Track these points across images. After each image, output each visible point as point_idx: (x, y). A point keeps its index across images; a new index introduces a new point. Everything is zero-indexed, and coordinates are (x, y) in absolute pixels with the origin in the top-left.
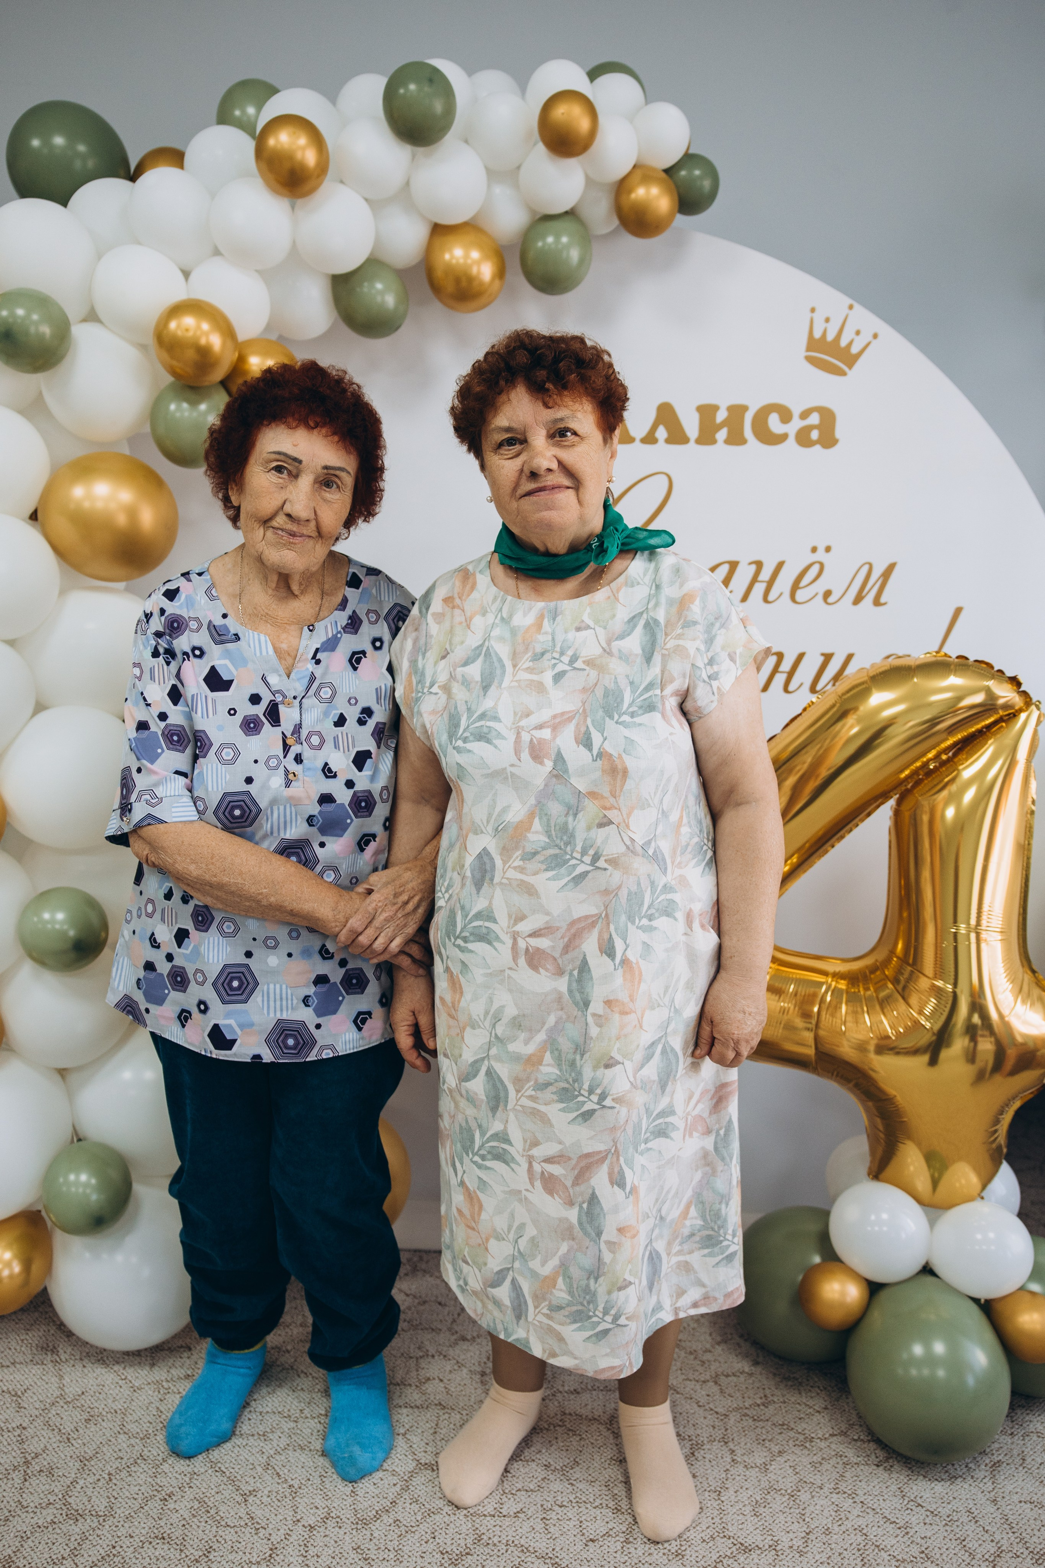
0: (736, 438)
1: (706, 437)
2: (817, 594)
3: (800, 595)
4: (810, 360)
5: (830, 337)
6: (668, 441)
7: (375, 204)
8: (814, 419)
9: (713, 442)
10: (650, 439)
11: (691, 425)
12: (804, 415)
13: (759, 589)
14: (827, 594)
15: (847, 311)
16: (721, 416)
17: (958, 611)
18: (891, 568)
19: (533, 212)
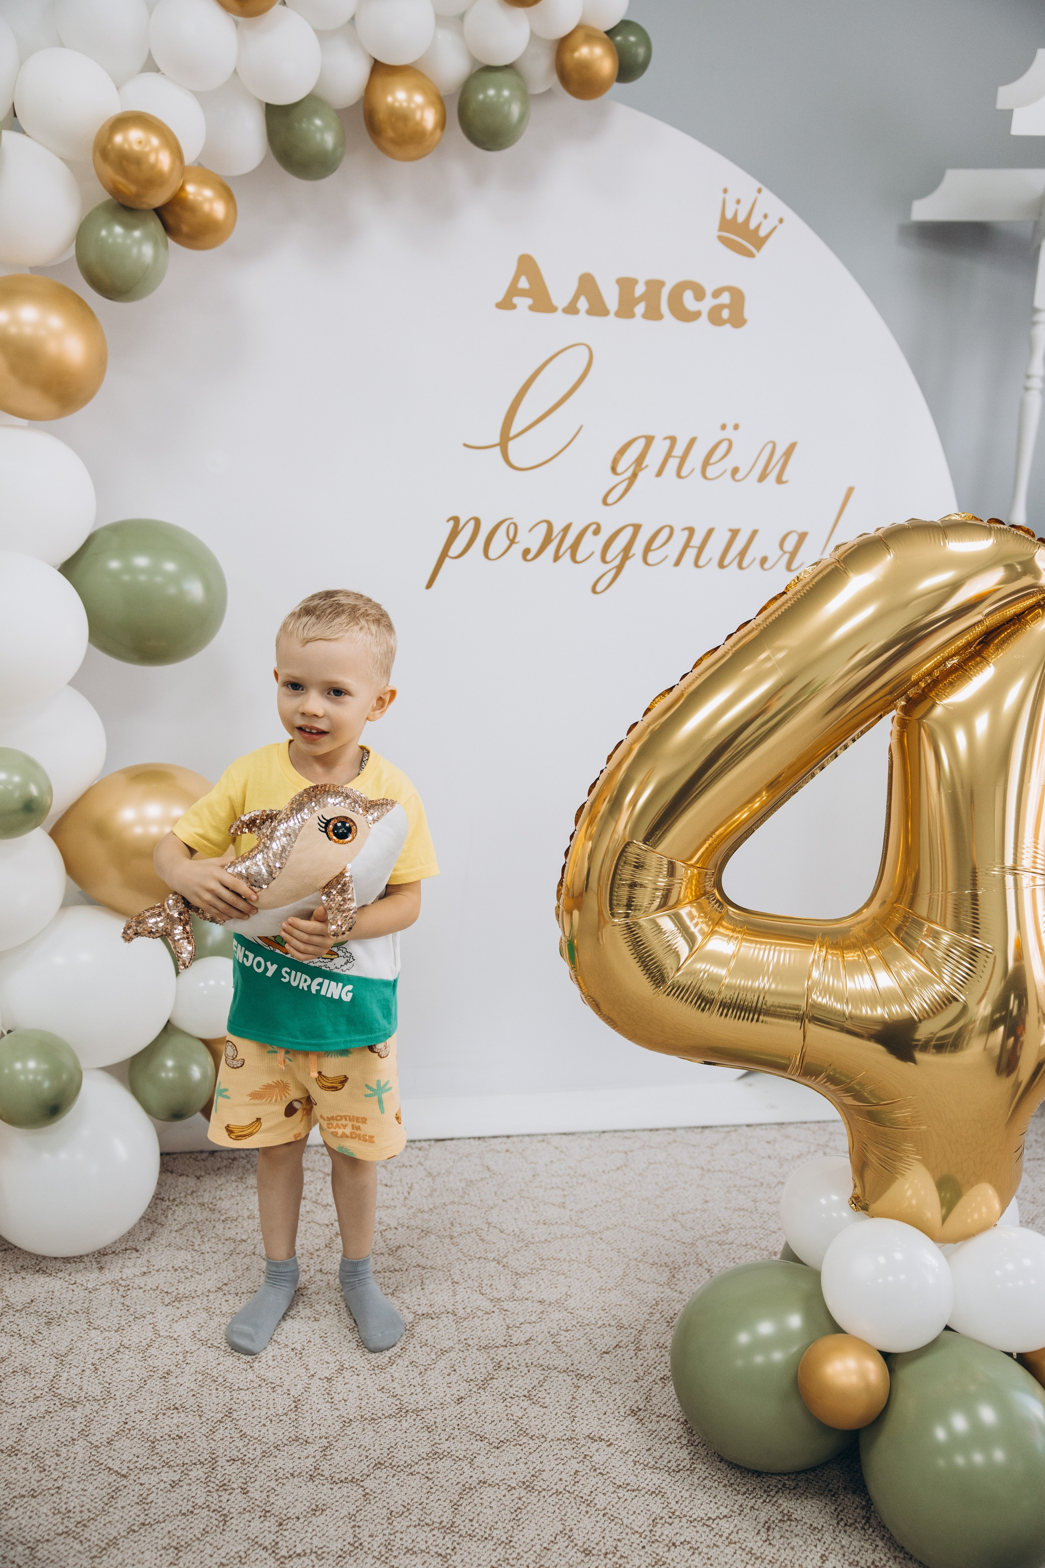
0: (653, 314)
1: (625, 311)
2: (725, 471)
3: (711, 471)
4: (722, 239)
5: (741, 219)
6: (590, 312)
7: (322, 35)
8: (725, 298)
9: (632, 315)
10: (572, 309)
11: (611, 297)
12: (717, 294)
13: (673, 463)
14: (735, 471)
15: (755, 194)
16: (640, 290)
17: (850, 490)
18: (792, 447)
19: (474, 61)
